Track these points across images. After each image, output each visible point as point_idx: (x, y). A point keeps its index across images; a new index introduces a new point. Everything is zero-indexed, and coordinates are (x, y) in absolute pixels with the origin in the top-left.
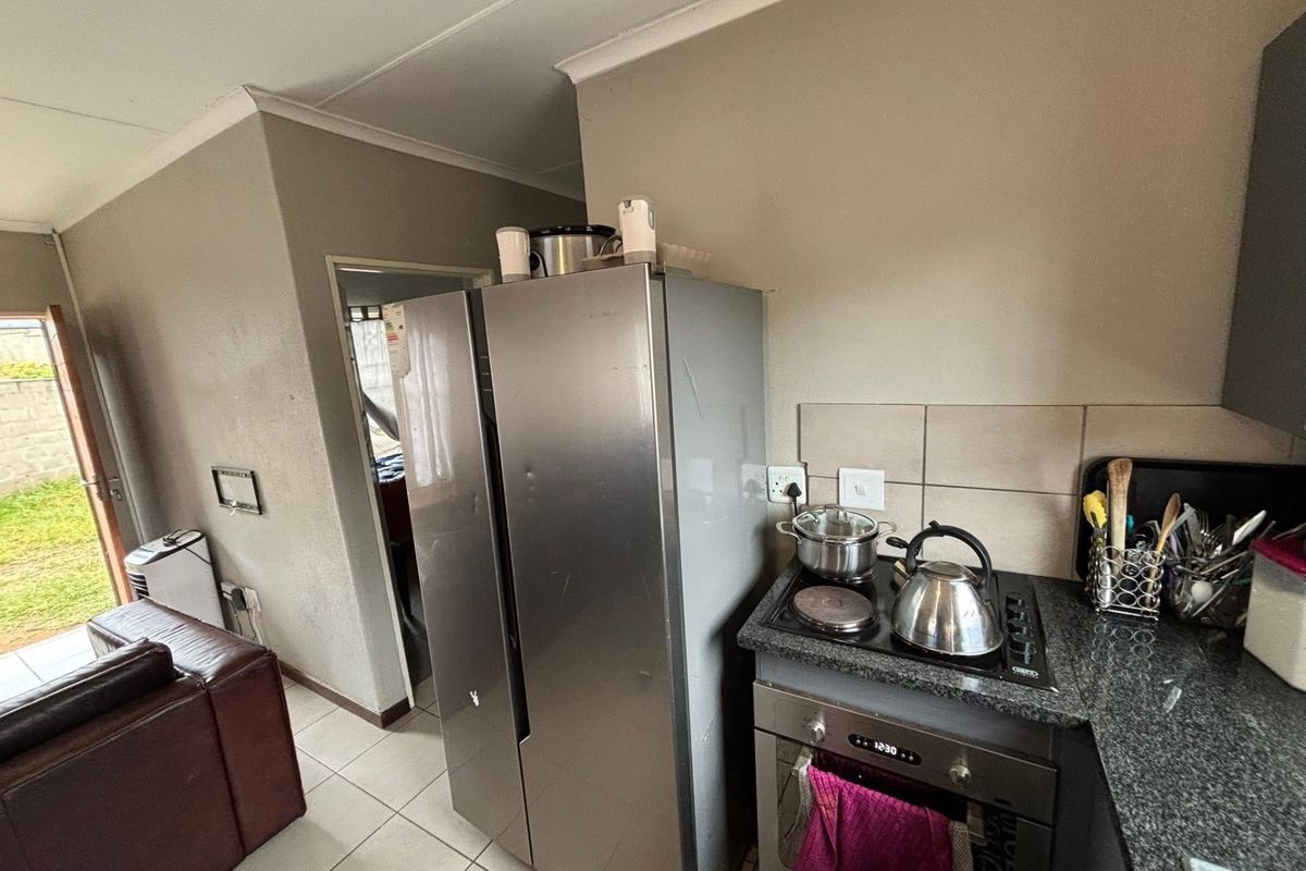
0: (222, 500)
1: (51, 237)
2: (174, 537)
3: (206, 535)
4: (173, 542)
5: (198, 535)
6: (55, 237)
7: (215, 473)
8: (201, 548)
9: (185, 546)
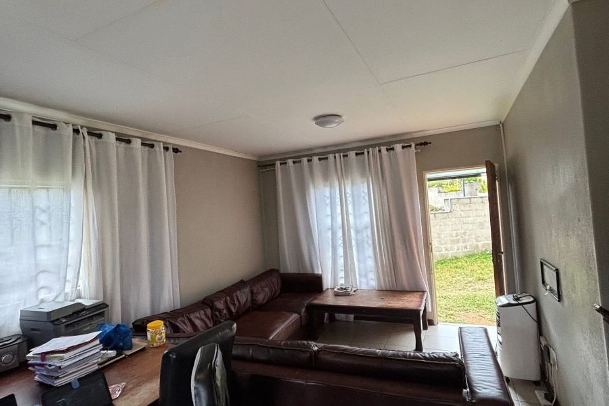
0: (544, 282)
1: (499, 125)
2: (519, 296)
3: (536, 301)
4: (517, 299)
5: (532, 299)
6: (501, 125)
7: (542, 264)
8: (531, 308)
9: (522, 304)
